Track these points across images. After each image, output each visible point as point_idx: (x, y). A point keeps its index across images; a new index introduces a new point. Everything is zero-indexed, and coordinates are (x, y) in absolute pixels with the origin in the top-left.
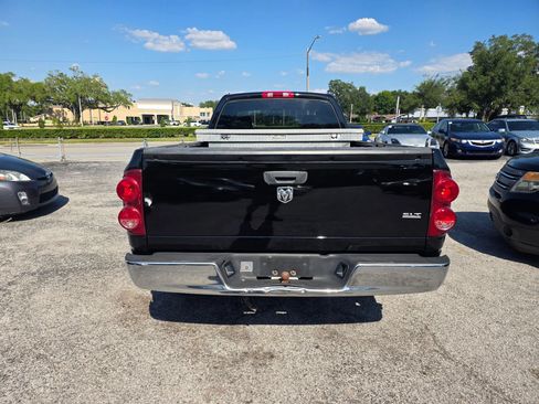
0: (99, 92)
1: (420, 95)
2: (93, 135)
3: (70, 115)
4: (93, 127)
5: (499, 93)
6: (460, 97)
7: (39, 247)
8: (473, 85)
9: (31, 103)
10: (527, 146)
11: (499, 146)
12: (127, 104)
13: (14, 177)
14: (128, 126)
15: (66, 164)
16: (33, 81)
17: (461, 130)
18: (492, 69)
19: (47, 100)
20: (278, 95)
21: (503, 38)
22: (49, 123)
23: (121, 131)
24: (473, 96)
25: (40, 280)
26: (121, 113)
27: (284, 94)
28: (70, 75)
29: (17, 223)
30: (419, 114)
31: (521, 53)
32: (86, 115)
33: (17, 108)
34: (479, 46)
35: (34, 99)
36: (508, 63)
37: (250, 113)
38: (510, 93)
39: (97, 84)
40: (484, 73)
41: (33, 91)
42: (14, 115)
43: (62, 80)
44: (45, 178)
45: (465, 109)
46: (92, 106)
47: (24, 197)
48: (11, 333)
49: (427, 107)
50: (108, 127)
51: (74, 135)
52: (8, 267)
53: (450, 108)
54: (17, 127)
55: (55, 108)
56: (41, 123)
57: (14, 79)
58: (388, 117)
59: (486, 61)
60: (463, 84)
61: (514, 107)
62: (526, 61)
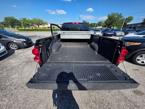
0: (42, 22)
1: (98, 24)
2: (41, 30)
3: (37, 26)
4: (41, 29)
5: (112, 24)
6: (105, 24)
7: (28, 55)
8: (107, 22)
9: (30, 24)
10: (117, 34)
11: (113, 34)
12: (47, 24)
13: (23, 40)
14: (48, 29)
15: (36, 36)
16: (30, 20)
17: (106, 31)
18: (111, 19)
19: (33, 23)
20: (75, 23)
21: (114, 13)
22: (34, 28)
23: (46, 30)
24: (107, 24)
25: (26, 64)
26: (46, 26)
27: (77, 23)
28: (36, 19)
29: (24, 49)
30: (98, 27)
31: (116, 16)
32: (40, 26)
33: (28, 25)
34: (109, 15)
35: (31, 23)
36: (114, 18)
37: (69, 27)
38: (113, 24)
39: (42, 20)
40: (110, 20)
41: (30, 21)
42: (27, 26)
43: (35, 20)
44: (29, 40)
45: (105, 27)
46: (41, 25)
47: (25, 44)
48: (17, 80)
49: (99, 26)
50: (44, 29)
51: (38, 30)
52: (20, 60)
53: (103, 26)
54: (28, 28)
55: (35, 25)
56: (32, 28)
57: (27, 19)
58: (92, 28)
59: (110, 18)
60: (106, 22)
61: (114, 27)
62: (117, 18)
